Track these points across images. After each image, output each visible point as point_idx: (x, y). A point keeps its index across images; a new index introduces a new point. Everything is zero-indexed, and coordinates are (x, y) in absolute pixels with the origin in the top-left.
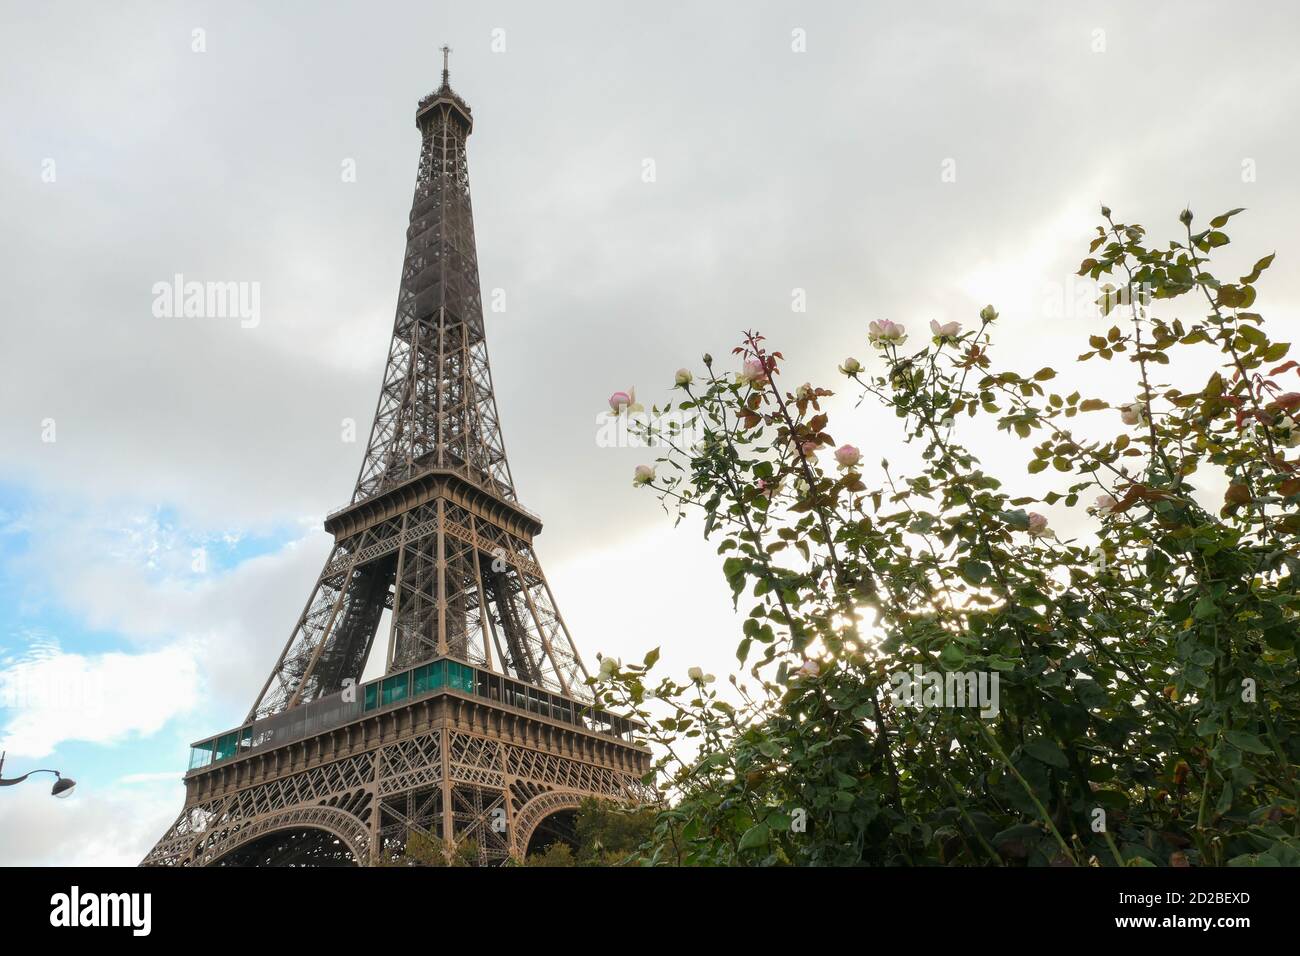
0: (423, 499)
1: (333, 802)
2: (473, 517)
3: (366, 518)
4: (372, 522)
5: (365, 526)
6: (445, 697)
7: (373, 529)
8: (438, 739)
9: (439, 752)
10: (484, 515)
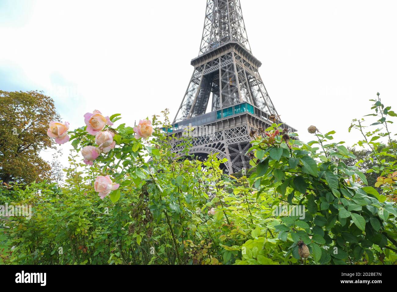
0: (226, 52)
1: (210, 146)
2: (242, 59)
3: (205, 60)
4: (207, 61)
5: (205, 62)
6: (247, 115)
7: (208, 63)
8: (245, 128)
9: (247, 131)
10: (245, 59)
